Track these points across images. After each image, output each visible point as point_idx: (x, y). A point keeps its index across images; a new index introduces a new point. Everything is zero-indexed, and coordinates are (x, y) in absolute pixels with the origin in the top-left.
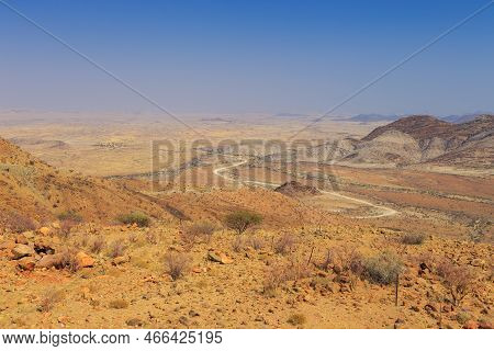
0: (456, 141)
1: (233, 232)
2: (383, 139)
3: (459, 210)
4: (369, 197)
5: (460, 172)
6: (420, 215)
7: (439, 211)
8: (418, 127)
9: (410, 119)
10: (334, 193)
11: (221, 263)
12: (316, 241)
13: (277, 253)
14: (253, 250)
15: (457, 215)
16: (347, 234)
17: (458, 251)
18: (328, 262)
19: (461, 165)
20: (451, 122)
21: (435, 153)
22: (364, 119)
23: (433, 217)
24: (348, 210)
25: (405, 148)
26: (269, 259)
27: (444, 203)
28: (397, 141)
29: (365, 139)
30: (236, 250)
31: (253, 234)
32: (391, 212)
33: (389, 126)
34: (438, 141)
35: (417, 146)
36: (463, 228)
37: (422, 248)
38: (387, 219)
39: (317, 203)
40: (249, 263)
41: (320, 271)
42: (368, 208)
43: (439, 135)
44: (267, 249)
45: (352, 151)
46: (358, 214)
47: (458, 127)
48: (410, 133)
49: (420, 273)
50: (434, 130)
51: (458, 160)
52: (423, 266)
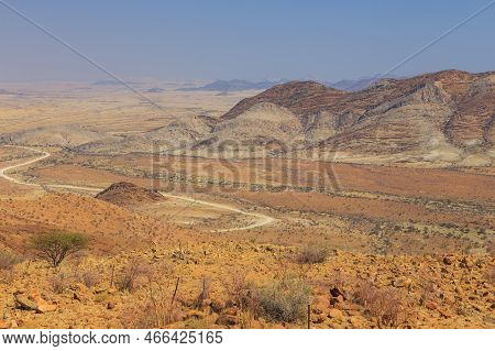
0: (350, 116)
1: (44, 263)
2: (250, 115)
3: (358, 211)
4: (236, 201)
5: (357, 159)
6: (306, 223)
7: (331, 215)
8: (298, 97)
9: (288, 86)
10: (184, 197)
11: (38, 312)
12: (177, 268)
13: (121, 289)
14: (84, 288)
15: (356, 220)
16: (219, 255)
17: (373, 268)
18: (201, 297)
19: (360, 149)
20: (343, 89)
21: (323, 134)
22: (222, 87)
23: (324, 224)
24: (205, 220)
25: (283, 127)
26: (111, 299)
27: (337, 203)
28: (271, 118)
29: (227, 116)
30: (58, 289)
31: (78, 264)
32: (266, 220)
33: (259, 97)
34: (326, 117)
35: (299, 125)
36: (364, 237)
37: (326, 268)
38: (262, 231)
39: (159, 214)
40: (82, 308)
41: (192, 312)
42: (233, 216)
43: (328, 108)
44: (105, 286)
45: (207, 135)
46: (219, 226)
47: (354, 97)
48: (288, 106)
49: (332, 302)
50: (320, 102)
51: (354, 143)
52: (334, 292)
